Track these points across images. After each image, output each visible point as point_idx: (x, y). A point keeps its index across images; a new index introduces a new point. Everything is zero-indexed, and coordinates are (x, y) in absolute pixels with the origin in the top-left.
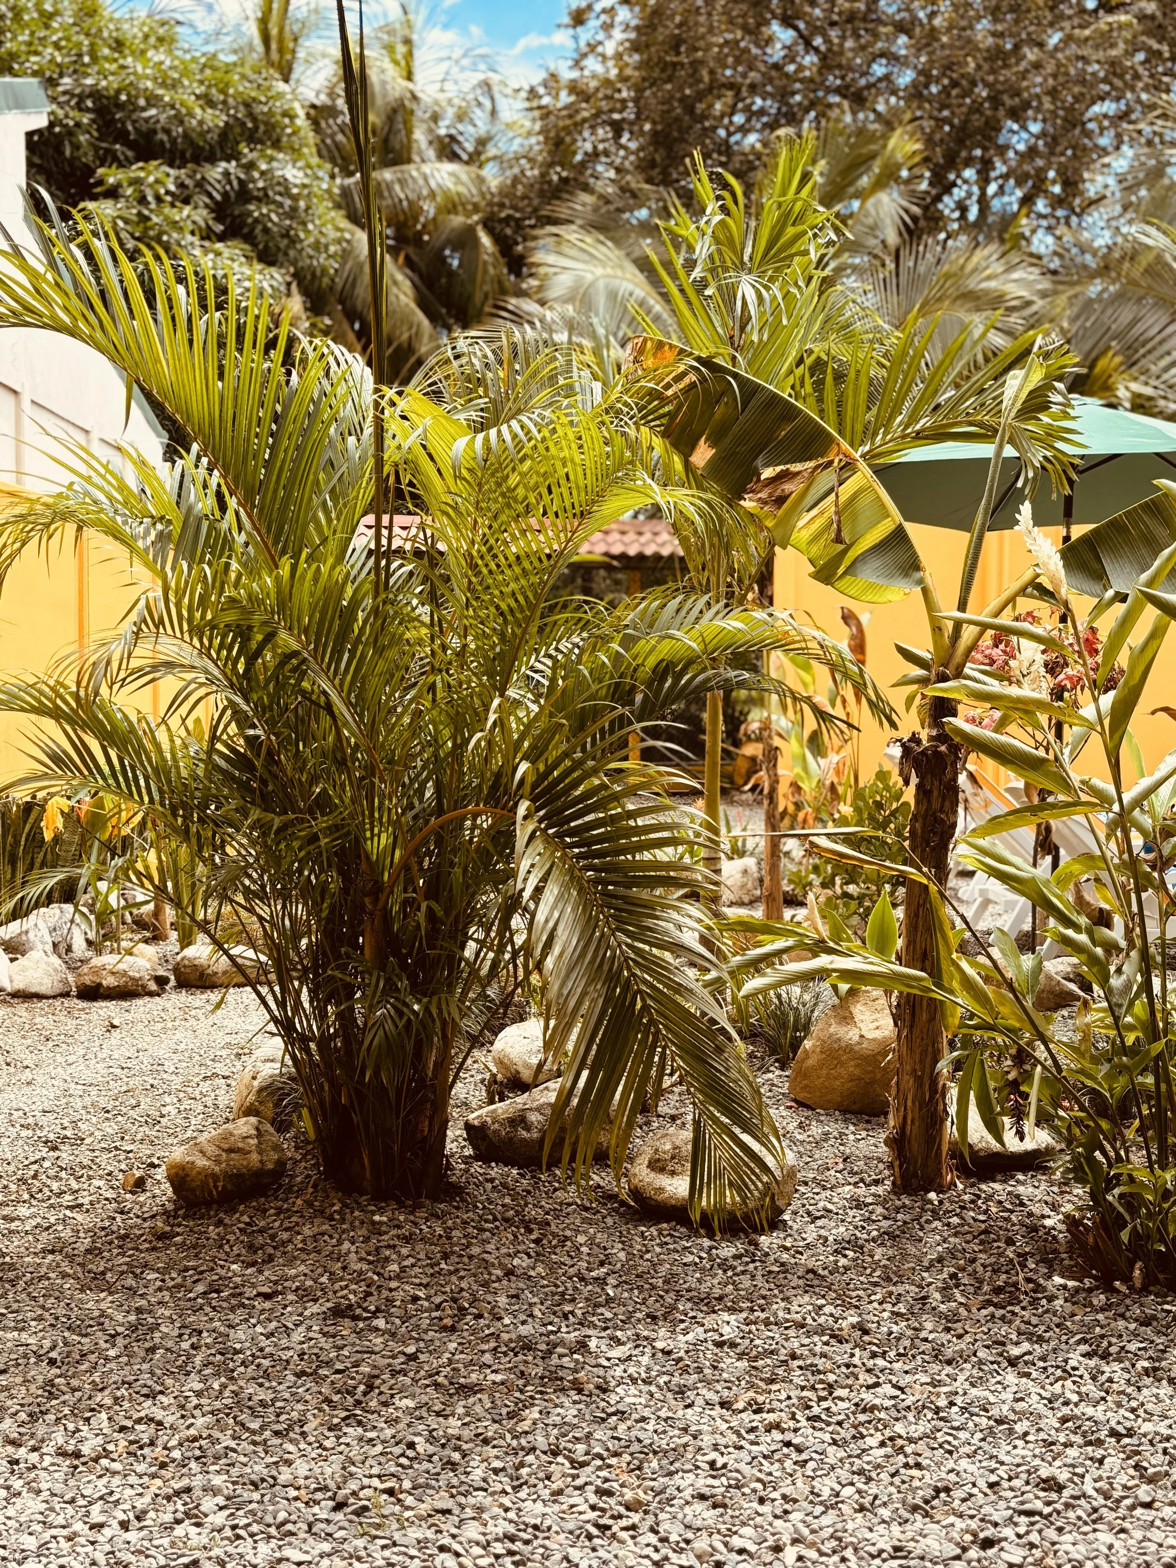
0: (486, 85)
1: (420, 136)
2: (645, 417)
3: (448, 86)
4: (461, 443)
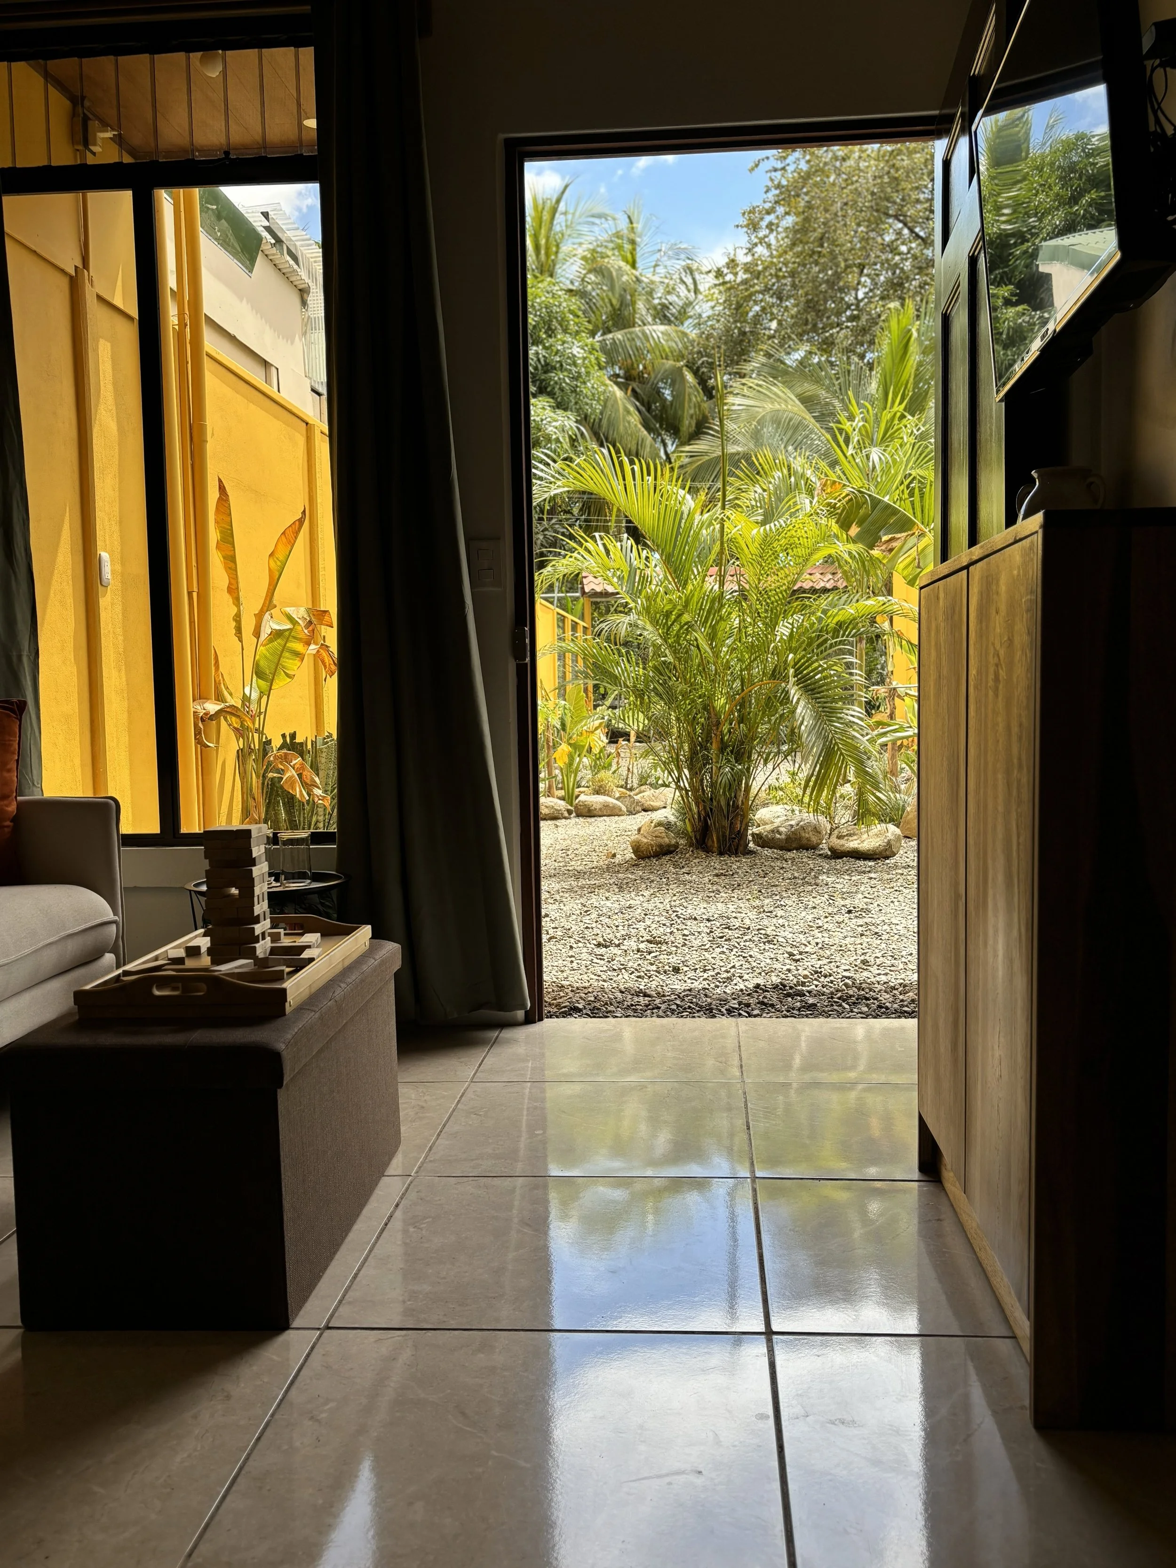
0: (689, 270)
1: (640, 305)
2: (831, 514)
3: (658, 269)
4: (755, 531)
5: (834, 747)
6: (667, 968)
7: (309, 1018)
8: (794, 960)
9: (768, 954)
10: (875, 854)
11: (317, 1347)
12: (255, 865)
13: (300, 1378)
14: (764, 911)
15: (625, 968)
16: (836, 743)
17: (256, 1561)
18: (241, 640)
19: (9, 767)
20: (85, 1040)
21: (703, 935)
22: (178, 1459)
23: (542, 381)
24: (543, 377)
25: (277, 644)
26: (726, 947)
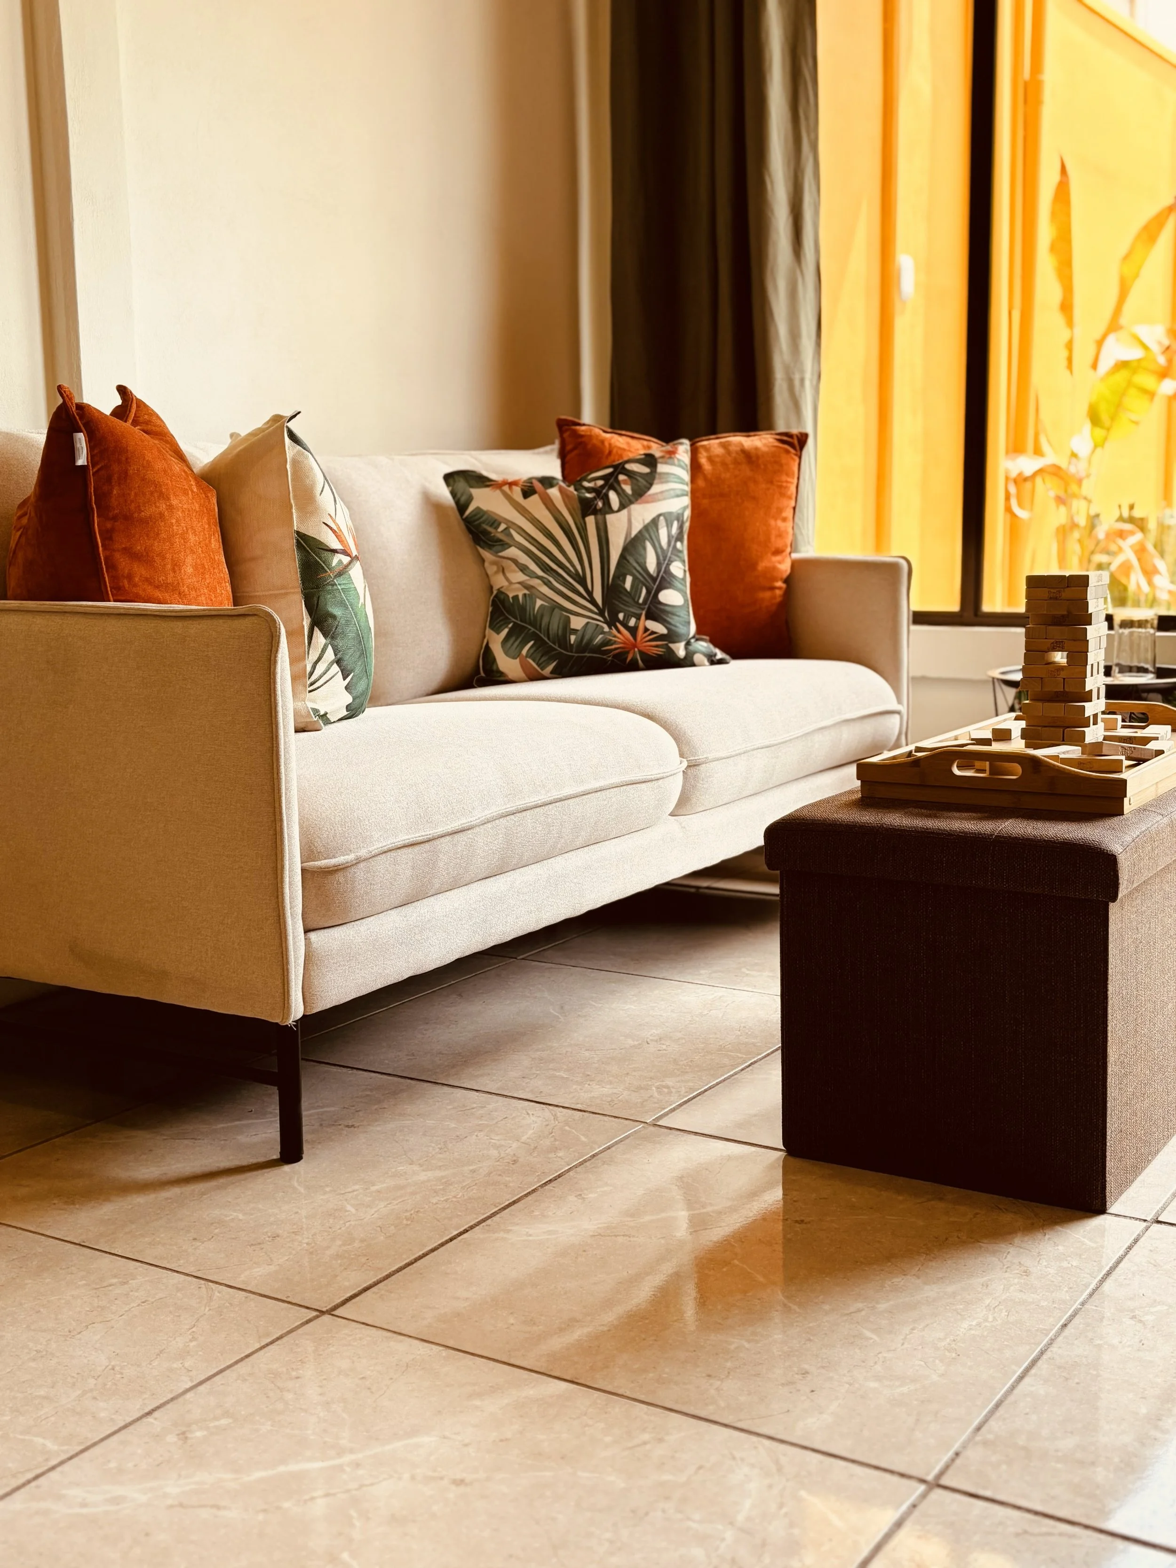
7: (1156, 822)
11: (1142, 1240)
12: (1090, 624)
13: (1118, 1270)
17: (1060, 1454)
18: (1072, 374)
19: (784, 515)
20: (869, 818)
22: (965, 1325)
25: (1121, 376)
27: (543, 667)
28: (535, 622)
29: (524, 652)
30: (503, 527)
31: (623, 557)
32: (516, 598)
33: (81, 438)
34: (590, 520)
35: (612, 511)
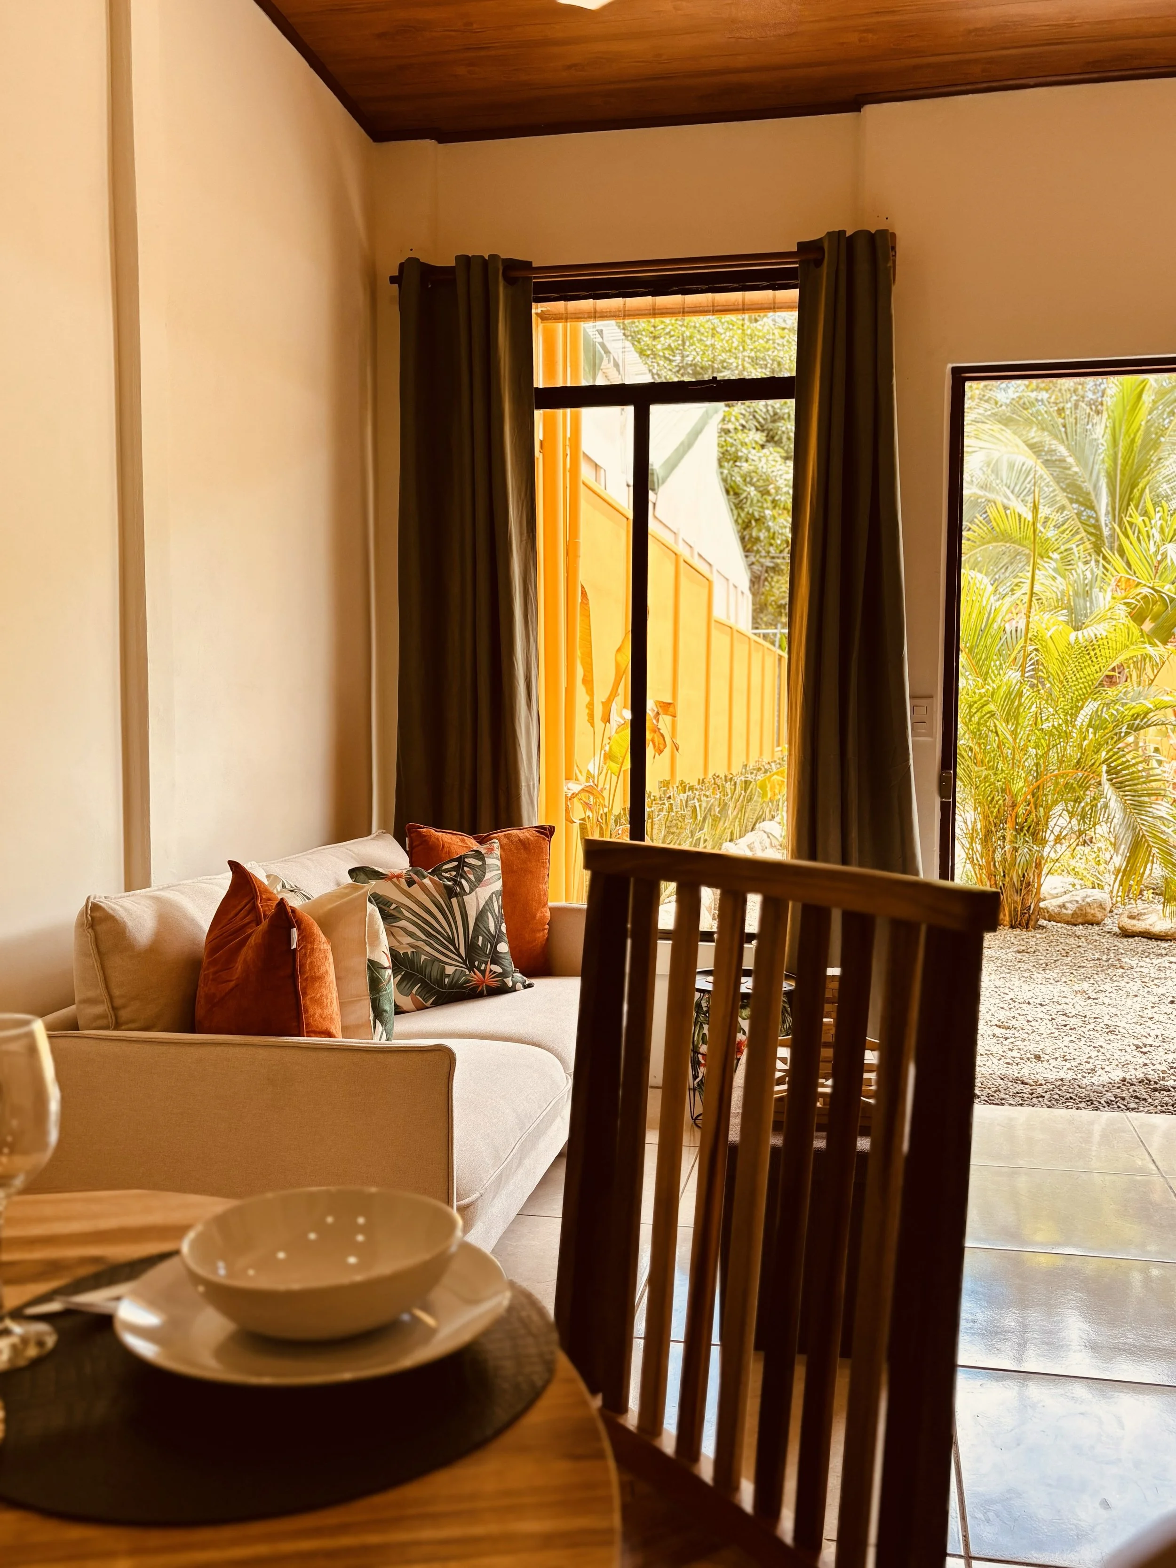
5: (1141, 840)
6: (1028, 1055)
8: (1142, 1052)
9: (1115, 1044)
10: (1167, 935)
14: (1089, 998)
15: (991, 1054)
16: (1143, 835)
18: (593, 725)
21: (1045, 1021)
23: (770, 430)
24: (771, 427)
26: (1074, 1036)
27: (426, 1000)
28: (421, 970)
29: (414, 991)
30: (394, 906)
31: (476, 924)
32: (406, 954)
33: (295, 931)
34: (454, 900)
35: (466, 894)
